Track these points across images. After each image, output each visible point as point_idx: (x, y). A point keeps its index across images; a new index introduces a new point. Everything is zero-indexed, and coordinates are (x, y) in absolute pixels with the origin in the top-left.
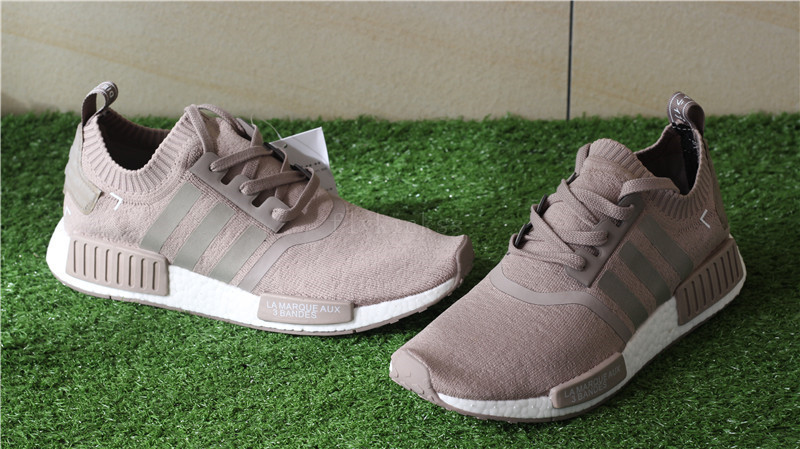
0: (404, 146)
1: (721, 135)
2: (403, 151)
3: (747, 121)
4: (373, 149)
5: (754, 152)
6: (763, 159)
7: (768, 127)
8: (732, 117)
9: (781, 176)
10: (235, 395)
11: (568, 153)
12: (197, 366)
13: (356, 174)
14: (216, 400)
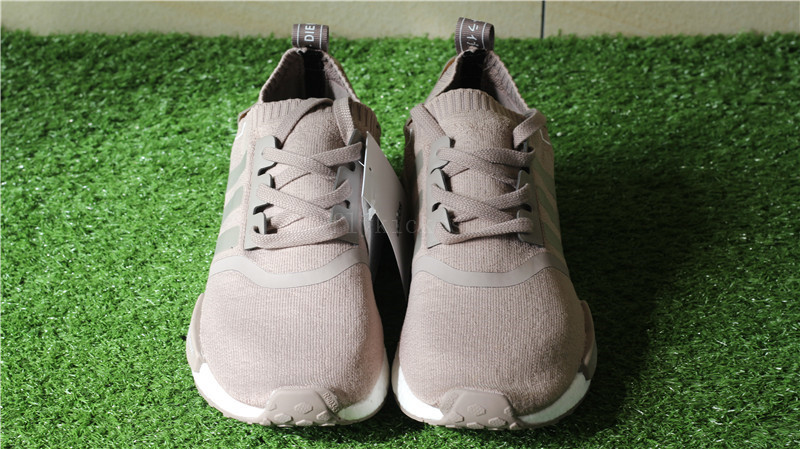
0: (363, 70)
1: (708, 58)
2: (362, 75)
3: (736, 42)
5: (744, 78)
6: (754, 87)
7: (760, 49)
8: (722, 37)
9: (774, 107)
10: (172, 372)
11: (542, 78)
12: (132, 337)
14: (152, 378)
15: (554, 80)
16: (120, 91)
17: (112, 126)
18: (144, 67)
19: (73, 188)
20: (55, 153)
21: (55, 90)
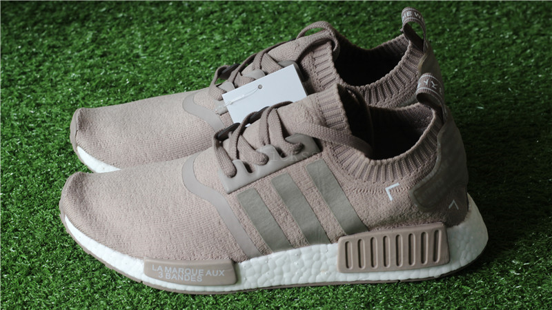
0: (241, 10)
2: (240, 14)
4: (216, 12)
5: (528, 16)
6: (535, 22)
11: (376, 16)
13: (201, 34)
15: (385, 17)
16: (58, 26)
17: (50, 51)
18: (75, 8)
19: (20, 97)
20: (7, 71)
21: (8, 25)
